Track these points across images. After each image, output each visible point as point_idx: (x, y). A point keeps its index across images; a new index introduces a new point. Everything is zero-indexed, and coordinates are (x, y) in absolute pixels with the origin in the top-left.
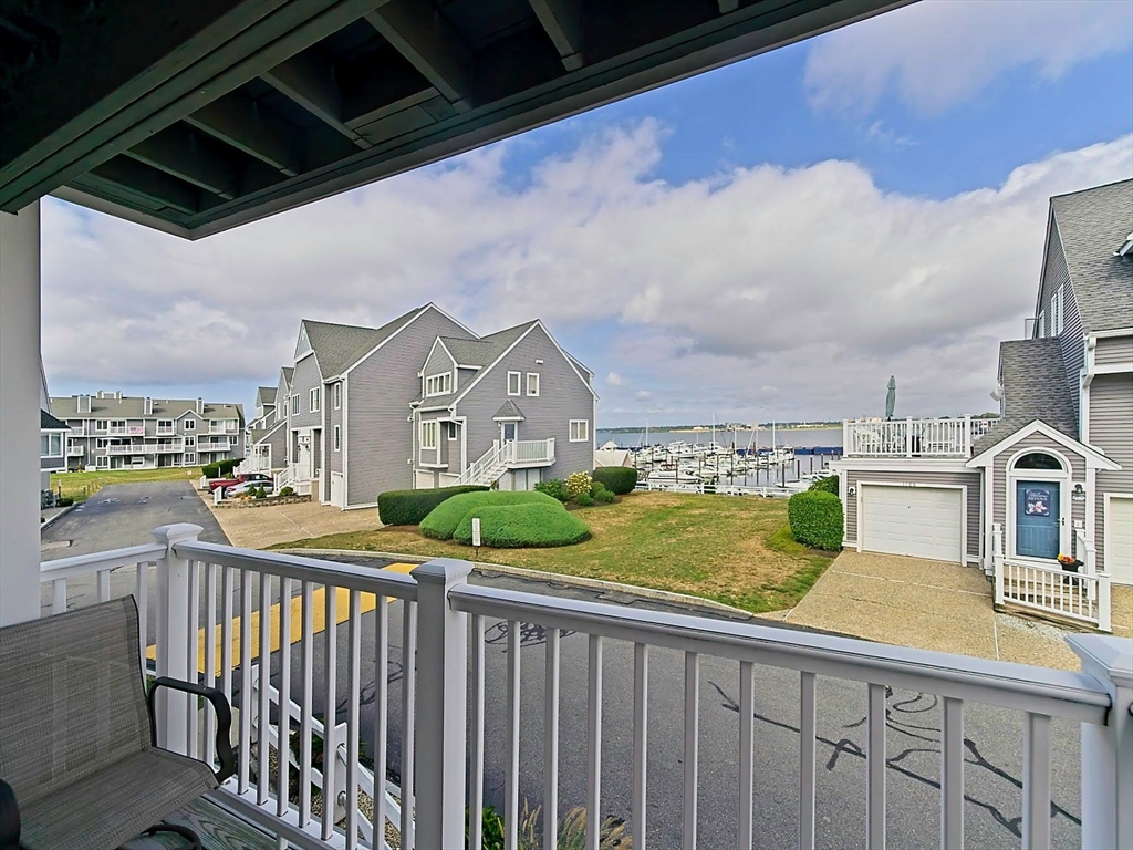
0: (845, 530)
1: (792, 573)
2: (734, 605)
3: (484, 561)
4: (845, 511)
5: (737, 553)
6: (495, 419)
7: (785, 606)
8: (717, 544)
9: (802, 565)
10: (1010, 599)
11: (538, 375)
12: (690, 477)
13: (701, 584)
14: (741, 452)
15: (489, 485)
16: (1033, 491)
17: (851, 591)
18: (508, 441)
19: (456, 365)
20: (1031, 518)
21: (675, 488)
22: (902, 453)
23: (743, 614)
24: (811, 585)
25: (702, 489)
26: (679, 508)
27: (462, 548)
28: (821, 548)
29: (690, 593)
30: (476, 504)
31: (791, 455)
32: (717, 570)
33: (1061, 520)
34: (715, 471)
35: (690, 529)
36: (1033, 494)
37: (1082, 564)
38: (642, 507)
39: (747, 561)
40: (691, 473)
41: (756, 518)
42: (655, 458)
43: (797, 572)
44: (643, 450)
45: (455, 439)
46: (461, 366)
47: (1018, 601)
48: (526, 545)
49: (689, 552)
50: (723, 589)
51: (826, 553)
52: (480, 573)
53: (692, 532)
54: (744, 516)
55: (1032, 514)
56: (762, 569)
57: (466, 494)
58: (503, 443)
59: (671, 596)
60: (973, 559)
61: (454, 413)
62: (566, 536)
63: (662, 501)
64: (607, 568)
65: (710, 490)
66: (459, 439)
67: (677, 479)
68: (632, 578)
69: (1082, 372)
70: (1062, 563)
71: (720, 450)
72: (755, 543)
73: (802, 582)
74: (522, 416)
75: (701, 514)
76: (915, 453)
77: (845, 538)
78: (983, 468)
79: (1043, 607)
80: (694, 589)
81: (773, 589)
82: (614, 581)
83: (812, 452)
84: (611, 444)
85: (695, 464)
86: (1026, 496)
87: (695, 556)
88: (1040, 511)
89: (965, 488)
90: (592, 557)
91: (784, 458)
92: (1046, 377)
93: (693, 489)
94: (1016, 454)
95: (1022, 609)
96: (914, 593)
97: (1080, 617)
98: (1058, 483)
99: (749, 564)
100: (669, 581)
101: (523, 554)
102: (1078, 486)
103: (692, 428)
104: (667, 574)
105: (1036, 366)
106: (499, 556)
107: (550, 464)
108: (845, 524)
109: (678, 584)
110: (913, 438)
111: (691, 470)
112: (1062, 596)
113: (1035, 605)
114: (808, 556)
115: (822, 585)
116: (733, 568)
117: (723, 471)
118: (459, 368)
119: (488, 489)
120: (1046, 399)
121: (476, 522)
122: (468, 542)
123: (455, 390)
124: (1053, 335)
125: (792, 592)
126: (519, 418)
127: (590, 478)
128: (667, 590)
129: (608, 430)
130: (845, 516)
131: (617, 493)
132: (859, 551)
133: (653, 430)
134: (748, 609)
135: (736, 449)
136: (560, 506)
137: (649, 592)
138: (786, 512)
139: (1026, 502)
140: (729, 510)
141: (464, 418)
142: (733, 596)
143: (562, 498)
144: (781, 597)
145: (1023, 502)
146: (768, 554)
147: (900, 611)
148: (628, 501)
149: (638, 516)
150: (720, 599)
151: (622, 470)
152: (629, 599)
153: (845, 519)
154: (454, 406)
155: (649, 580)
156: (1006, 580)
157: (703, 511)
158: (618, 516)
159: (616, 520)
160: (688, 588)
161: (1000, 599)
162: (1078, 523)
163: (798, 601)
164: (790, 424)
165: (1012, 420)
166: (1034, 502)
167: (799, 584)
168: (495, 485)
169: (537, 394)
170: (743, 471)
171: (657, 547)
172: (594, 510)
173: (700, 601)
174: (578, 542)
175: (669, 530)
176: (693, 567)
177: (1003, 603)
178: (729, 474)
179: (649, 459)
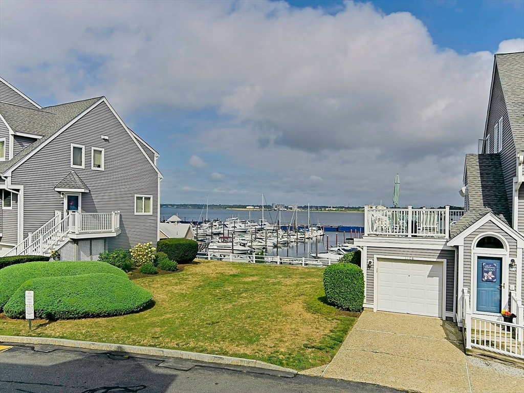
0: (365, 294)
1: (327, 331)
2: (281, 364)
3: (39, 335)
4: (365, 279)
5: (284, 316)
6: (56, 189)
7: (323, 362)
8: (266, 308)
9: (334, 325)
10: (475, 345)
11: (103, 150)
12: (243, 248)
13: (254, 346)
14: (284, 228)
15: (48, 255)
16: (487, 264)
17: (371, 345)
18: (70, 212)
19: (11, 132)
20: (485, 284)
21: (231, 258)
22: (404, 234)
23: (289, 373)
24: (341, 342)
25: (254, 259)
26: (234, 276)
27: (14, 321)
28: (348, 309)
29: (245, 356)
30: (32, 275)
31: (321, 232)
32: (267, 333)
33: (503, 285)
34: (264, 243)
35: (244, 295)
36: (487, 266)
37: (515, 317)
38: (202, 275)
39: (291, 323)
40: (244, 245)
41: (298, 285)
42: (214, 231)
43: (331, 331)
44: (203, 224)
45: (10, 208)
46: (18, 134)
47: (480, 346)
48: (86, 315)
49: (243, 316)
50: (272, 350)
51: (352, 313)
52: (33, 348)
53: (246, 298)
54: (288, 283)
55: (486, 281)
56: (304, 330)
57: (21, 265)
58: (65, 213)
59: (227, 360)
60: (450, 314)
61: (9, 180)
62: (130, 305)
63: (220, 270)
64: (168, 334)
65: (260, 260)
66: (16, 209)
67: (233, 250)
68: (192, 345)
69: (515, 179)
70: (504, 316)
71: (268, 226)
72: (297, 307)
73: (335, 339)
74: (86, 187)
75: (253, 281)
76: (414, 234)
77: (365, 301)
78: (457, 247)
79: (495, 350)
80: (248, 352)
81: (313, 347)
82: (174, 348)
83: (337, 229)
84: (175, 218)
85: (248, 237)
86: (483, 267)
87: (248, 320)
88: (491, 279)
89: (445, 261)
90: (153, 325)
91: (317, 234)
92: (492, 181)
93: (245, 259)
94: (478, 236)
95: (482, 352)
96: (414, 344)
97: (516, 355)
98: (502, 258)
99: (293, 326)
100: (225, 345)
101: (83, 326)
102: (513, 261)
103: (245, 207)
104: (224, 339)
105: (487, 174)
106: (56, 327)
107: (114, 235)
108: (365, 289)
109: (233, 348)
110: (412, 221)
111: (245, 242)
112: (506, 340)
113: (490, 348)
114: (338, 317)
115: (350, 340)
116: (281, 330)
117: (270, 243)
118: (15, 136)
119: (47, 259)
120: (493, 197)
121: (29, 296)
122: (21, 315)
123: (11, 157)
124: (495, 152)
125: (328, 349)
126: (83, 191)
127: (154, 249)
128: (224, 354)
129: (173, 205)
130: (365, 283)
131: (179, 263)
132: (375, 311)
133: (211, 207)
134: (293, 367)
135: (280, 226)
136: (124, 275)
137: (207, 358)
138: (321, 279)
139: (483, 272)
140: (276, 278)
141: (21, 187)
142: (281, 356)
143: (127, 268)
144: (320, 354)
145: (481, 271)
146: (308, 316)
147: (406, 359)
148: (189, 269)
149: (198, 284)
150: (270, 360)
151: (184, 242)
152: (189, 365)
153: (365, 286)
154: (9, 174)
155: (206, 345)
156: (473, 330)
157: (255, 278)
158: (180, 283)
159: (178, 287)
160: (242, 352)
161: (469, 345)
162: (512, 287)
163: (332, 357)
164: (321, 207)
165: (474, 212)
166: (487, 272)
167: (332, 342)
168: (57, 255)
169: (102, 168)
170: (286, 244)
171: (215, 313)
172: (157, 278)
173: (252, 363)
174: (141, 310)
175: (225, 296)
176: (247, 331)
177: (470, 348)
178: (275, 246)
179: (209, 232)
